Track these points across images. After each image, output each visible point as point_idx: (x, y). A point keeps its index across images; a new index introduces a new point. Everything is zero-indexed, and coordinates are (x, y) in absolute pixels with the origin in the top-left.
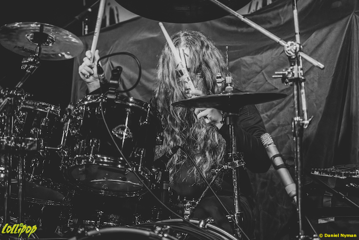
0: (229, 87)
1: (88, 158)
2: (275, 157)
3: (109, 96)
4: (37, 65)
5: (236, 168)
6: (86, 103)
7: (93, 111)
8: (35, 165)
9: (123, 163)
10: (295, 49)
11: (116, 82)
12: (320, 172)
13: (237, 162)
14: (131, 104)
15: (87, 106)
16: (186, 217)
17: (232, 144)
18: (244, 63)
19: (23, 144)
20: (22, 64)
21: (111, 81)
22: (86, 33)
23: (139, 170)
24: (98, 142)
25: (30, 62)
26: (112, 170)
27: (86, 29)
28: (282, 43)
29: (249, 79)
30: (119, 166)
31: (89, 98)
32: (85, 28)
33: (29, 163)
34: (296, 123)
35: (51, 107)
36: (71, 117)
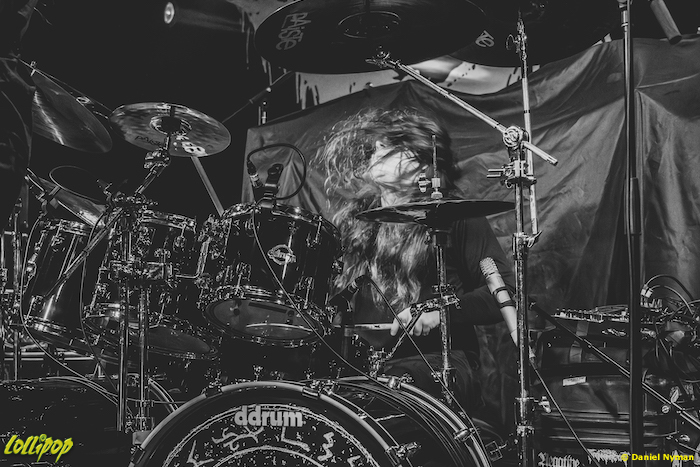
0: (437, 193)
1: (234, 290)
2: (498, 290)
3: (264, 205)
4: (166, 162)
5: (446, 307)
6: (234, 214)
7: (242, 225)
8: (165, 301)
9: (284, 298)
10: (516, 136)
11: (273, 185)
12: (568, 314)
13: (446, 297)
14: (296, 217)
15: (234, 219)
16: (373, 374)
17: (440, 272)
18: (481, 163)
19: (145, 270)
20: (144, 162)
21: (266, 185)
22: (264, 122)
23: (306, 307)
24: (247, 268)
25: (156, 157)
26: (268, 308)
27: (264, 117)
28: (500, 128)
29: (487, 187)
30: (279, 302)
31: (238, 208)
32: (262, 115)
33: (154, 297)
34: (518, 240)
35: (189, 222)
36: (212, 235)
